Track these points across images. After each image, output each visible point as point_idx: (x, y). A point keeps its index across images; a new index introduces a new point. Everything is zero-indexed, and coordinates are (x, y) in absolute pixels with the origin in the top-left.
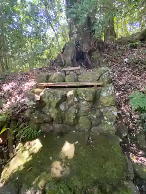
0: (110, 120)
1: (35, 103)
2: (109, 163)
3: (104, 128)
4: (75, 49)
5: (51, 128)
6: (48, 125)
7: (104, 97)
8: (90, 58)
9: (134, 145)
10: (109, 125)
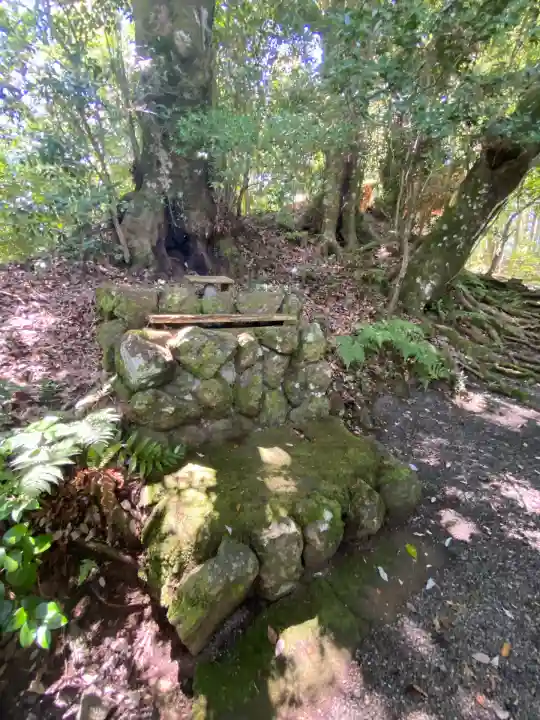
0: (320, 389)
1: (158, 371)
2: (351, 451)
3: (313, 408)
4: (161, 219)
5: (203, 435)
6: (193, 428)
7: (311, 343)
8: (211, 253)
9: (357, 428)
10: (319, 400)
